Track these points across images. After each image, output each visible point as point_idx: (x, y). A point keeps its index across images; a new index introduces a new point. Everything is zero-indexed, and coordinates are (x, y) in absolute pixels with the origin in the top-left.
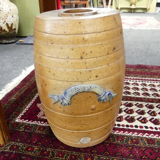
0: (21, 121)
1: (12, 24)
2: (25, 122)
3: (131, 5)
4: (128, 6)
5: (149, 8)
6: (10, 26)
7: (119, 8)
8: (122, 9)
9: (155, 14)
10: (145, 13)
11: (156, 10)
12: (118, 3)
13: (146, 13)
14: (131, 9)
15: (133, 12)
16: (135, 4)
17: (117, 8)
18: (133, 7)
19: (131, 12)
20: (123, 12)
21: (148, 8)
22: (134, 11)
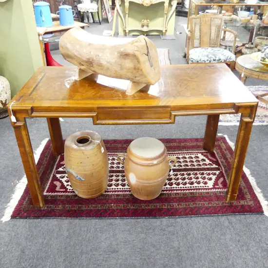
0: (47, 194)
1: (6, 100)
2: (50, 194)
3: (143, 26)
4: (140, 28)
5: (166, 31)
6: (4, 102)
7: (127, 31)
8: (130, 31)
12: (126, 25)
16: (148, 26)
17: (125, 32)
18: (145, 29)
21: (164, 31)
22: (148, 34)
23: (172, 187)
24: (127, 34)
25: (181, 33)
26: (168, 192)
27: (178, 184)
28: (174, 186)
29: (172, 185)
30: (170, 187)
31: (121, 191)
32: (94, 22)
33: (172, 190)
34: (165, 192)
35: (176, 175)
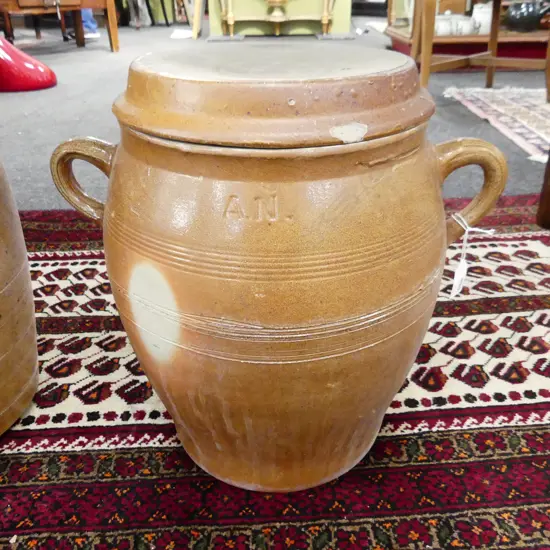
3: (271, 10)
4: (262, 16)
5: (330, 21)
7: (231, 22)
8: (240, 25)
9: (346, 39)
10: (317, 38)
11: (353, 27)
13: (320, 37)
14: (271, 24)
15: (281, 35)
16: (282, 9)
17: (225, 24)
18: (277, 17)
19: (273, 35)
20: (247, 36)
21: (325, 22)
22: (284, 33)
23: (444, 393)
24: (231, 29)
25: (367, 32)
26: (423, 427)
27: (476, 377)
28: (454, 387)
29: (438, 386)
30: (430, 395)
31: (108, 432)
32: (153, 24)
33: (448, 416)
34: (404, 429)
35: (451, 331)
